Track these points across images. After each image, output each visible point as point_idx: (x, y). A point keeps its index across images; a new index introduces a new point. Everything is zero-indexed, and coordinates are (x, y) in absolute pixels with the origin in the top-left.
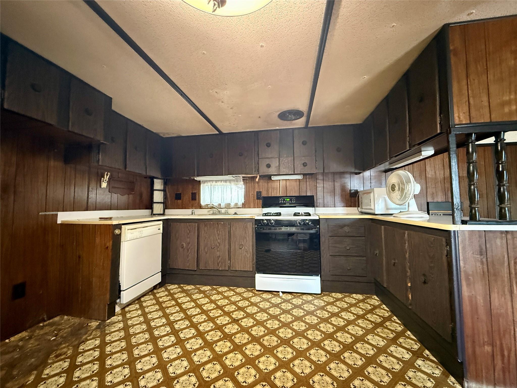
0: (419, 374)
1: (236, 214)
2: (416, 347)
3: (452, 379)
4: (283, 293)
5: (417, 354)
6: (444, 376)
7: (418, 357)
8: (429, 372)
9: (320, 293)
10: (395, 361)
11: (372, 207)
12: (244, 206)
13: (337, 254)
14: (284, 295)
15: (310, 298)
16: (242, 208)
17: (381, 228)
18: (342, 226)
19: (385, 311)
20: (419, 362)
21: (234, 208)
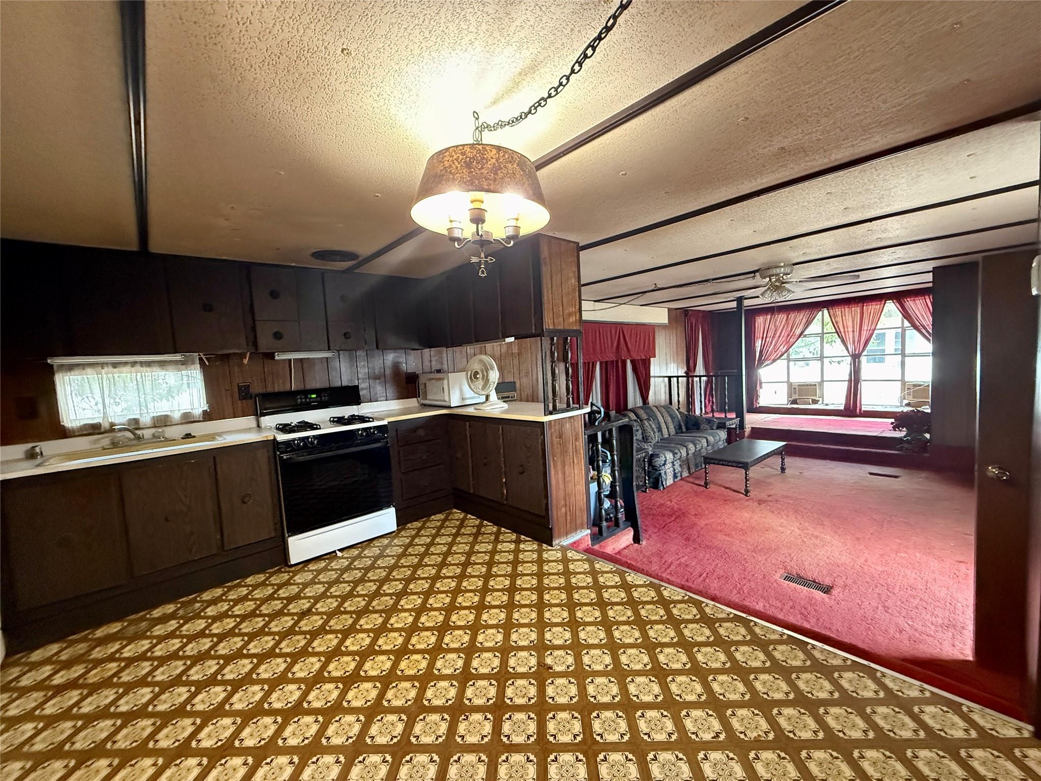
0: (526, 553)
1: (188, 436)
2: (514, 537)
3: (545, 545)
4: (341, 550)
5: (518, 542)
6: (540, 546)
7: (519, 543)
8: (530, 549)
9: (394, 528)
10: (507, 554)
11: (447, 398)
12: (208, 416)
13: (410, 469)
14: (344, 553)
15: (386, 541)
16: (205, 420)
17: (465, 424)
18: (415, 430)
19: (473, 520)
20: (522, 546)
21: (182, 424)
